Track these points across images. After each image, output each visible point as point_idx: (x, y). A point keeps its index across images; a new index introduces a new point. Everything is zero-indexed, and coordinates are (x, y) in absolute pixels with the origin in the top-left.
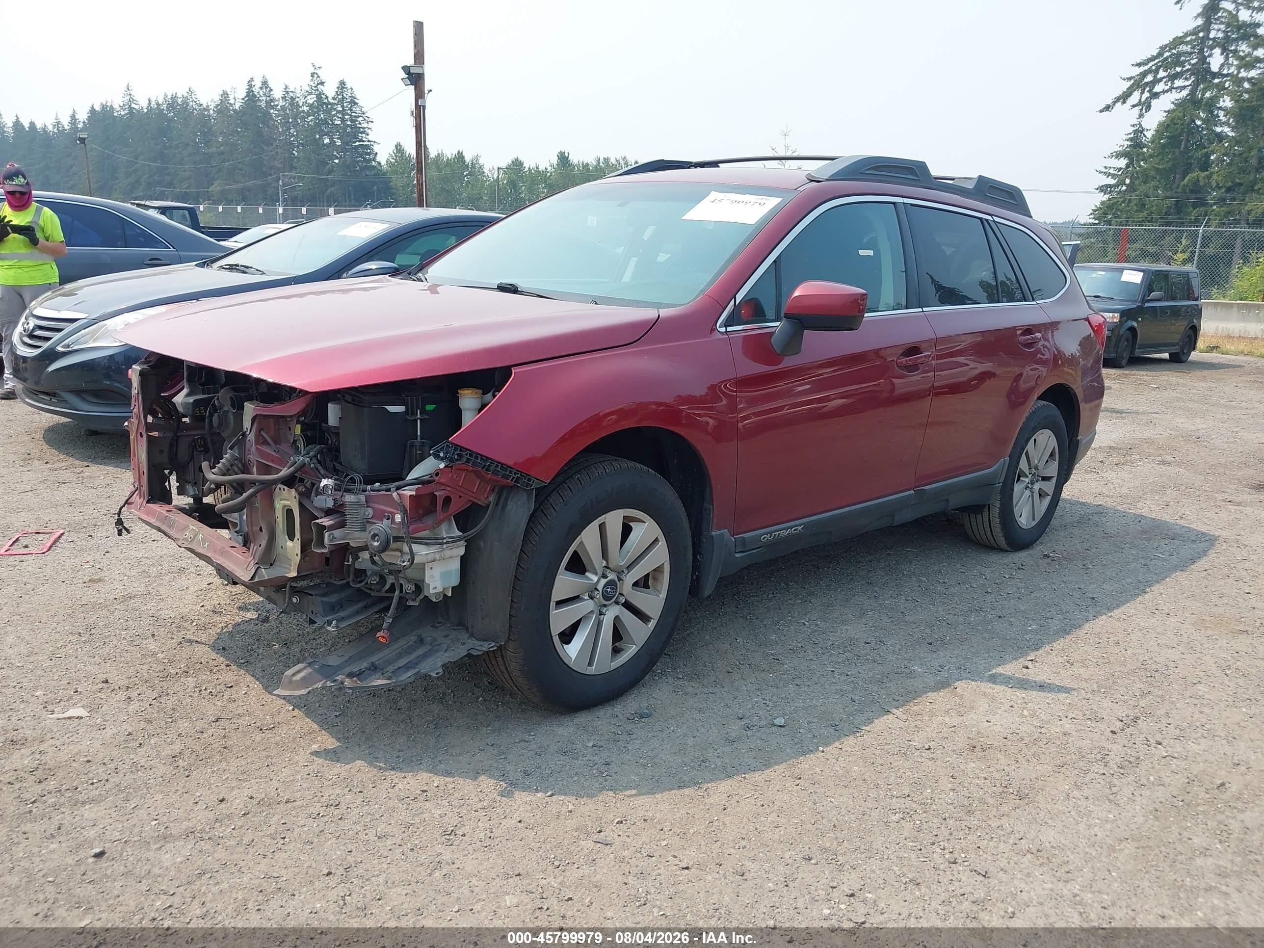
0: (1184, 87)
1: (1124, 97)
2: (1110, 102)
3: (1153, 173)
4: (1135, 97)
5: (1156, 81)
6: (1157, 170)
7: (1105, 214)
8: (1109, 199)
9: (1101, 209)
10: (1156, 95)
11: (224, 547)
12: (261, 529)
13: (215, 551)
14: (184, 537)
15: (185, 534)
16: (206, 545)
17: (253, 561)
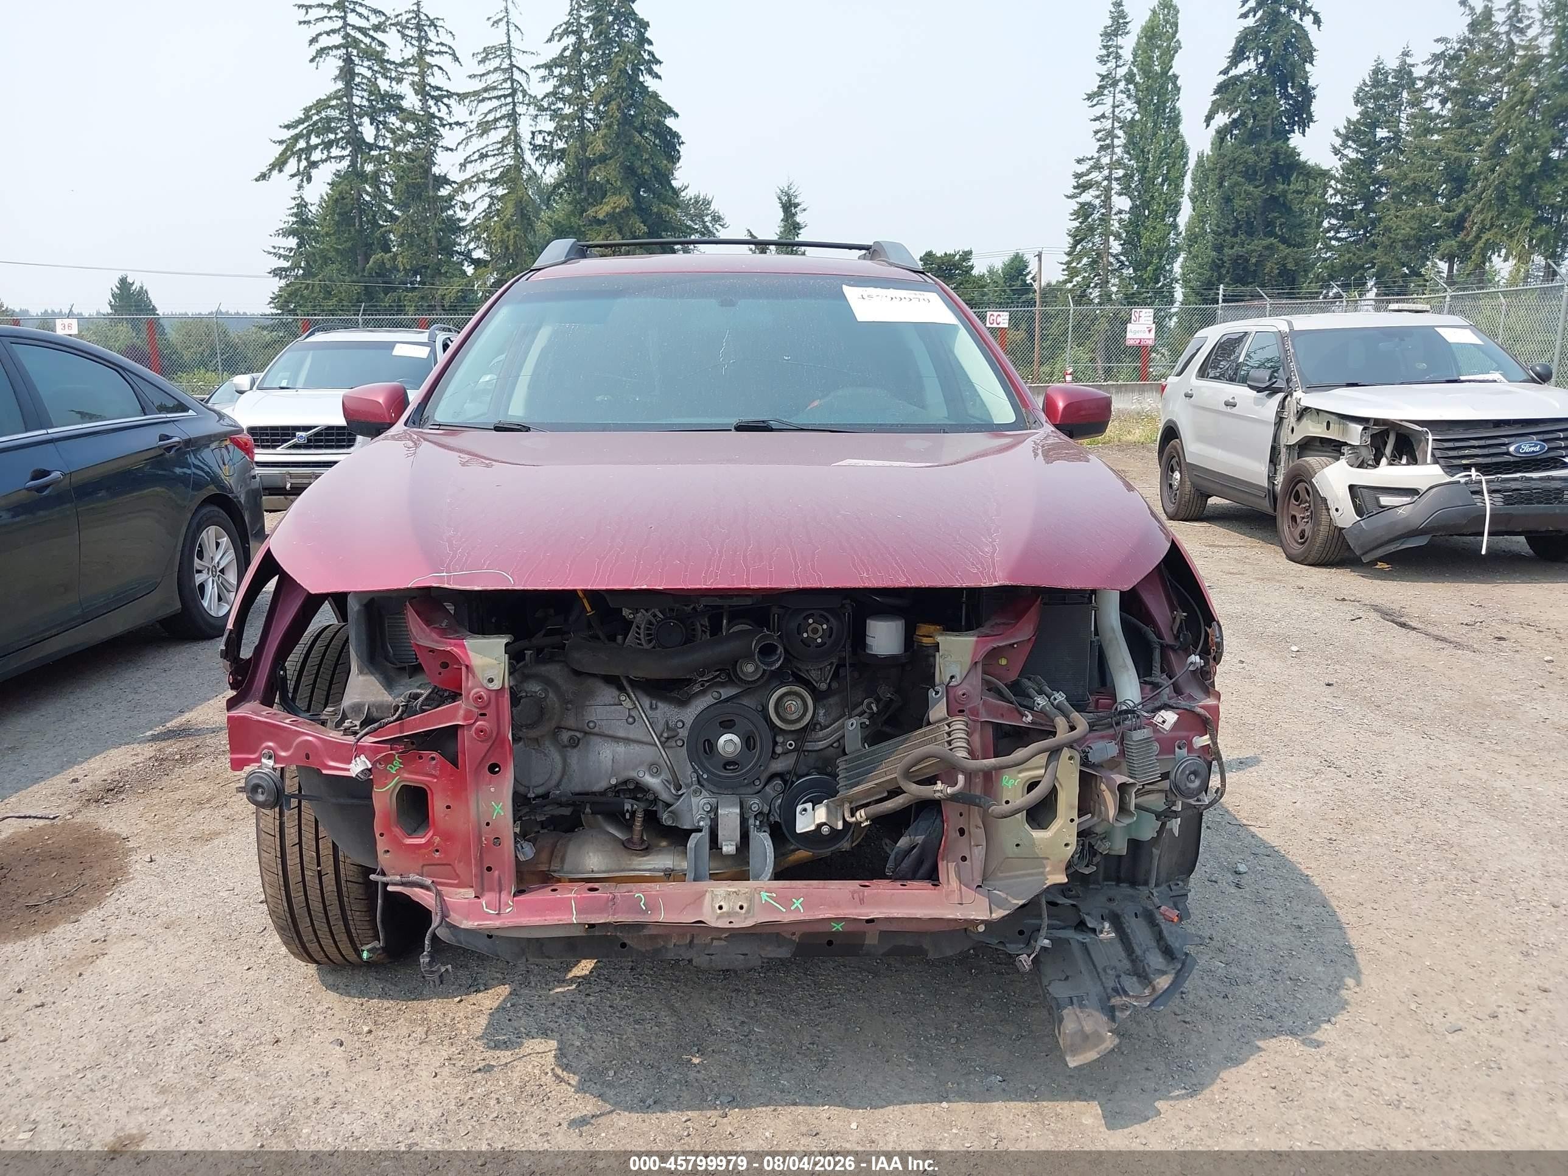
0: (343, 157)
1: (279, 164)
2: (264, 170)
3: (332, 254)
4: (292, 165)
5: (310, 149)
6: (337, 250)
7: (287, 302)
8: (288, 286)
9: (281, 296)
10: (314, 165)
11: (853, 893)
12: (962, 832)
13: (837, 905)
14: (719, 911)
15: (717, 906)
16: (797, 904)
17: (966, 885)
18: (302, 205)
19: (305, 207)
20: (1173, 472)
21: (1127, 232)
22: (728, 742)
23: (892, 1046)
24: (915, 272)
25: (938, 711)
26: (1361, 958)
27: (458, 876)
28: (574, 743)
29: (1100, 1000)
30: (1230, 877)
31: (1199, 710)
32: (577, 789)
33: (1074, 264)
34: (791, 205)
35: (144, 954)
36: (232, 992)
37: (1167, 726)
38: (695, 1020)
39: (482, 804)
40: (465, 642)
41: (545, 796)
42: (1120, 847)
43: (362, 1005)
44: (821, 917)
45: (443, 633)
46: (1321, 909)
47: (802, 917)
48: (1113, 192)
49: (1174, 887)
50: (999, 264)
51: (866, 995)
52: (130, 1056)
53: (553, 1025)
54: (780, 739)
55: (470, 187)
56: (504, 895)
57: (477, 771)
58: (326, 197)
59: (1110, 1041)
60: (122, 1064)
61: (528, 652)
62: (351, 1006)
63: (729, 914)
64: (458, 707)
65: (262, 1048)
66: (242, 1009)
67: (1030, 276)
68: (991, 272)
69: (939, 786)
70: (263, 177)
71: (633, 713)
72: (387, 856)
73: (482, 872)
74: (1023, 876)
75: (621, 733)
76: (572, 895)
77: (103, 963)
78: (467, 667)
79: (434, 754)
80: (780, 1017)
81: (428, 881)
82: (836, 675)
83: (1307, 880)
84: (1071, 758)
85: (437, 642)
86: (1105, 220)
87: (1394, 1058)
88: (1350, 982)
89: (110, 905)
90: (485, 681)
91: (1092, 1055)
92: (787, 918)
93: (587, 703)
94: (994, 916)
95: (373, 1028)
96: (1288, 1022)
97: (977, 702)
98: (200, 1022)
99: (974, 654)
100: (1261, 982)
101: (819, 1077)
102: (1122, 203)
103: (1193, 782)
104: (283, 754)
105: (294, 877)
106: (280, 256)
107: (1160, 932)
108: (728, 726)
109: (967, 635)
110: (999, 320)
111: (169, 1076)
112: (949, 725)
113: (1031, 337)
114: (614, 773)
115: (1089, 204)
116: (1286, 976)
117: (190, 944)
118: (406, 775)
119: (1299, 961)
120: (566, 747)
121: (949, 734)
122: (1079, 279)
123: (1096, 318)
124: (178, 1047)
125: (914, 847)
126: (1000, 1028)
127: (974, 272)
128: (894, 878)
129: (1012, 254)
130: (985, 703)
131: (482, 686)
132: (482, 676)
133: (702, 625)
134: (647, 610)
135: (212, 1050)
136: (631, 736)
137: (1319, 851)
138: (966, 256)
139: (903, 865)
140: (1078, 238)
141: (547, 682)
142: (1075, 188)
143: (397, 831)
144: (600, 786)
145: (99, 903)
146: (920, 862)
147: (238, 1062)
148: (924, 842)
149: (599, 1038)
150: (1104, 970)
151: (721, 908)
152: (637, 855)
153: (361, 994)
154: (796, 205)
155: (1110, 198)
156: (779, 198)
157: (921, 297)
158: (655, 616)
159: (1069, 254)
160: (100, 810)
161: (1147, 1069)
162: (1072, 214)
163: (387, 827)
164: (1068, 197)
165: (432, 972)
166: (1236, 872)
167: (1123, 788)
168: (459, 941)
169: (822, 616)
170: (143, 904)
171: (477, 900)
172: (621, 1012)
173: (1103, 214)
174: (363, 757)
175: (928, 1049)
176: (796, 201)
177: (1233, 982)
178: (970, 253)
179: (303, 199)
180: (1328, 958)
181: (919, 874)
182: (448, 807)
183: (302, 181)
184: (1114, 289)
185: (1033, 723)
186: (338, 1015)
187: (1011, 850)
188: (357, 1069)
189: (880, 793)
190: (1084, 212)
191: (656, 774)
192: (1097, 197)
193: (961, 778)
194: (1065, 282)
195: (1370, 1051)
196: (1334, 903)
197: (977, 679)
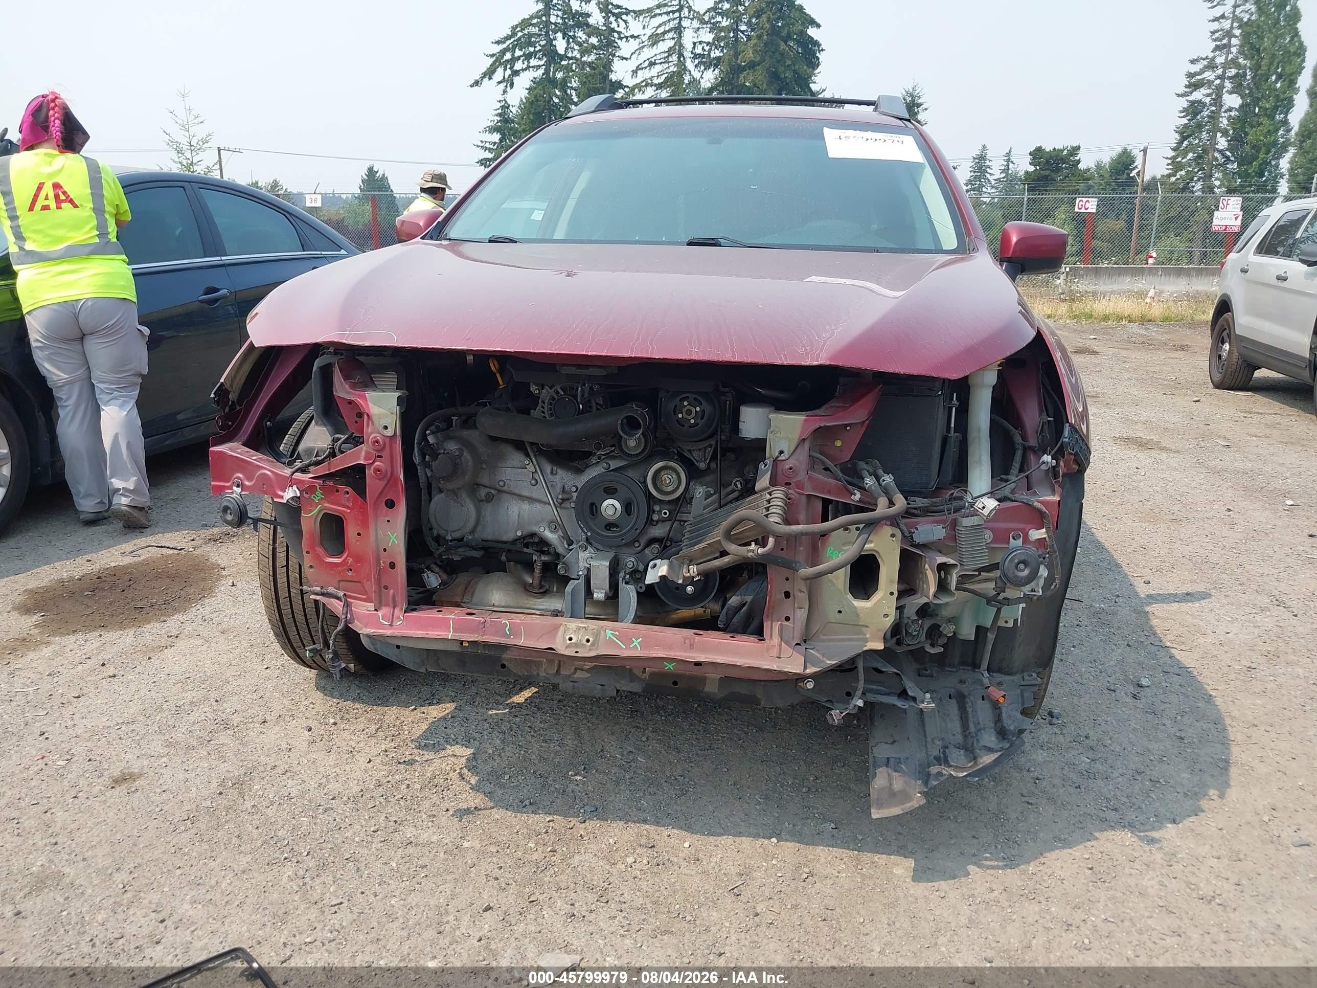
0: (539, 67)
1: (490, 73)
2: (478, 78)
4: (499, 74)
5: (514, 60)
10: (516, 73)
11: (685, 638)
12: (787, 595)
13: (670, 648)
14: (568, 642)
15: (567, 637)
16: (636, 643)
17: (787, 643)
18: (505, 107)
19: (508, 108)
20: (1223, 344)
21: (1234, 129)
22: (611, 507)
23: (749, 788)
24: (900, 119)
25: (763, 482)
26: (1234, 771)
27: (366, 593)
28: (489, 499)
29: (920, 765)
30: (1131, 689)
31: (1036, 504)
32: (489, 537)
33: (1179, 159)
34: (914, 106)
35: (199, 649)
36: (247, 683)
37: (986, 512)
38: (592, 745)
39: (380, 532)
40: (367, 394)
41: (461, 540)
42: (968, 632)
43: (338, 703)
44: (654, 656)
45: (354, 386)
46: (1211, 726)
47: (639, 653)
48: (1225, 90)
49: (1026, 677)
50: (1107, 158)
51: (745, 745)
52: (158, 718)
53: (476, 735)
54: (657, 508)
55: (640, 91)
56: (397, 611)
57: (376, 504)
58: (524, 100)
59: (918, 800)
60: (149, 723)
61: (454, 418)
62: (330, 703)
63: (576, 645)
64: (362, 449)
65: (252, 725)
66: (249, 696)
67: (1137, 170)
68: (1099, 166)
69: (753, 546)
70: (477, 83)
71: (536, 476)
72: (311, 570)
73: (380, 590)
74: (843, 640)
75: (526, 493)
76: (452, 616)
77: (168, 652)
78: (368, 415)
79: (348, 489)
80: (663, 752)
81: (341, 594)
82: (714, 457)
83: (1209, 699)
84: (893, 536)
85: (349, 393)
86: (1214, 117)
87: (1225, 861)
88: (1213, 792)
89: (192, 613)
90: (381, 428)
91: (896, 811)
92: (625, 654)
93: (499, 465)
94: (808, 671)
95: (339, 721)
96: (1131, 816)
97: (802, 476)
98: (217, 701)
99: (802, 432)
100: (1120, 780)
101: (676, 803)
102: (1233, 101)
103: (1023, 571)
104: (247, 483)
105: (283, 593)
106: (486, 149)
107: (1000, 715)
108: (610, 492)
109: (798, 415)
110: (1088, 205)
111: (179, 736)
112: (770, 494)
113: (1130, 228)
114: (519, 526)
115: (1199, 102)
116: (1148, 777)
117: (233, 646)
118: (326, 505)
119: (1167, 767)
120: (482, 501)
121: (769, 501)
122: (1183, 173)
123: (1197, 210)
124: (192, 718)
125: (744, 604)
126: (852, 786)
127: (1081, 166)
128: (724, 630)
129: (1120, 150)
130: (810, 477)
131: (379, 433)
132: (379, 423)
133: (597, 404)
134: (551, 388)
135: (217, 721)
136: (534, 496)
137: (1233, 676)
138: (1075, 150)
139: (735, 620)
140: (1184, 134)
141: (467, 444)
142: (1186, 87)
143: (320, 550)
144: (509, 536)
145: (184, 610)
146: (749, 617)
147: (231, 732)
148: (752, 600)
149: (509, 749)
150: (933, 740)
151: (571, 639)
152: (534, 597)
153: (341, 696)
154: (919, 105)
155: (1221, 97)
156: (905, 99)
157: (896, 139)
158: (557, 393)
159: (1174, 149)
160: (215, 547)
161: (974, 837)
162: (1181, 112)
163: (312, 546)
164: (1179, 95)
165: (334, 667)
166: (1138, 685)
167: (942, 567)
168: (376, 649)
169: (695, 399)
170: (214, 615)
171: (376, 612)
172: (535, 732)
173: (1212, 112)
174: (295, 487)
175: (780, 794)
176: (920, 101)
177: (1091, 775)
178: (1078, 148)
179: (506, 102)
180: (1198, 767)
181: (749, 630)
182: (359, 534)
183: (506, 86)
184: (1217, 183)
185: (860, 501)
186: (317, 709)
187: (833, 616)
188: (315, 749)
189: (711, 553)
190: (1194, 109)
191: (554, 531)
192: (1208, 95)
193: (771, 541)
194: (1169, 176)
195: (1204, 850)
196: (1228, 721)
197: (803, 455)
